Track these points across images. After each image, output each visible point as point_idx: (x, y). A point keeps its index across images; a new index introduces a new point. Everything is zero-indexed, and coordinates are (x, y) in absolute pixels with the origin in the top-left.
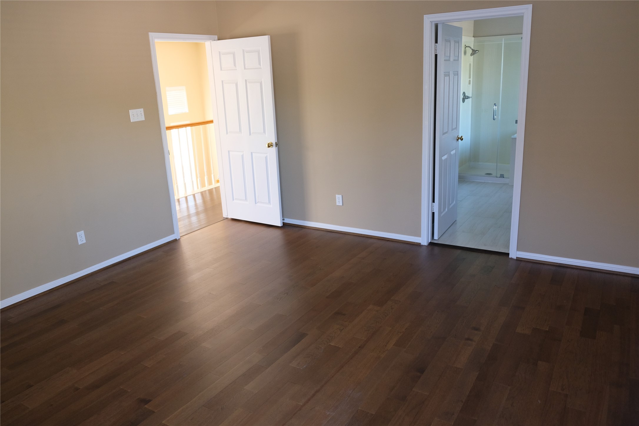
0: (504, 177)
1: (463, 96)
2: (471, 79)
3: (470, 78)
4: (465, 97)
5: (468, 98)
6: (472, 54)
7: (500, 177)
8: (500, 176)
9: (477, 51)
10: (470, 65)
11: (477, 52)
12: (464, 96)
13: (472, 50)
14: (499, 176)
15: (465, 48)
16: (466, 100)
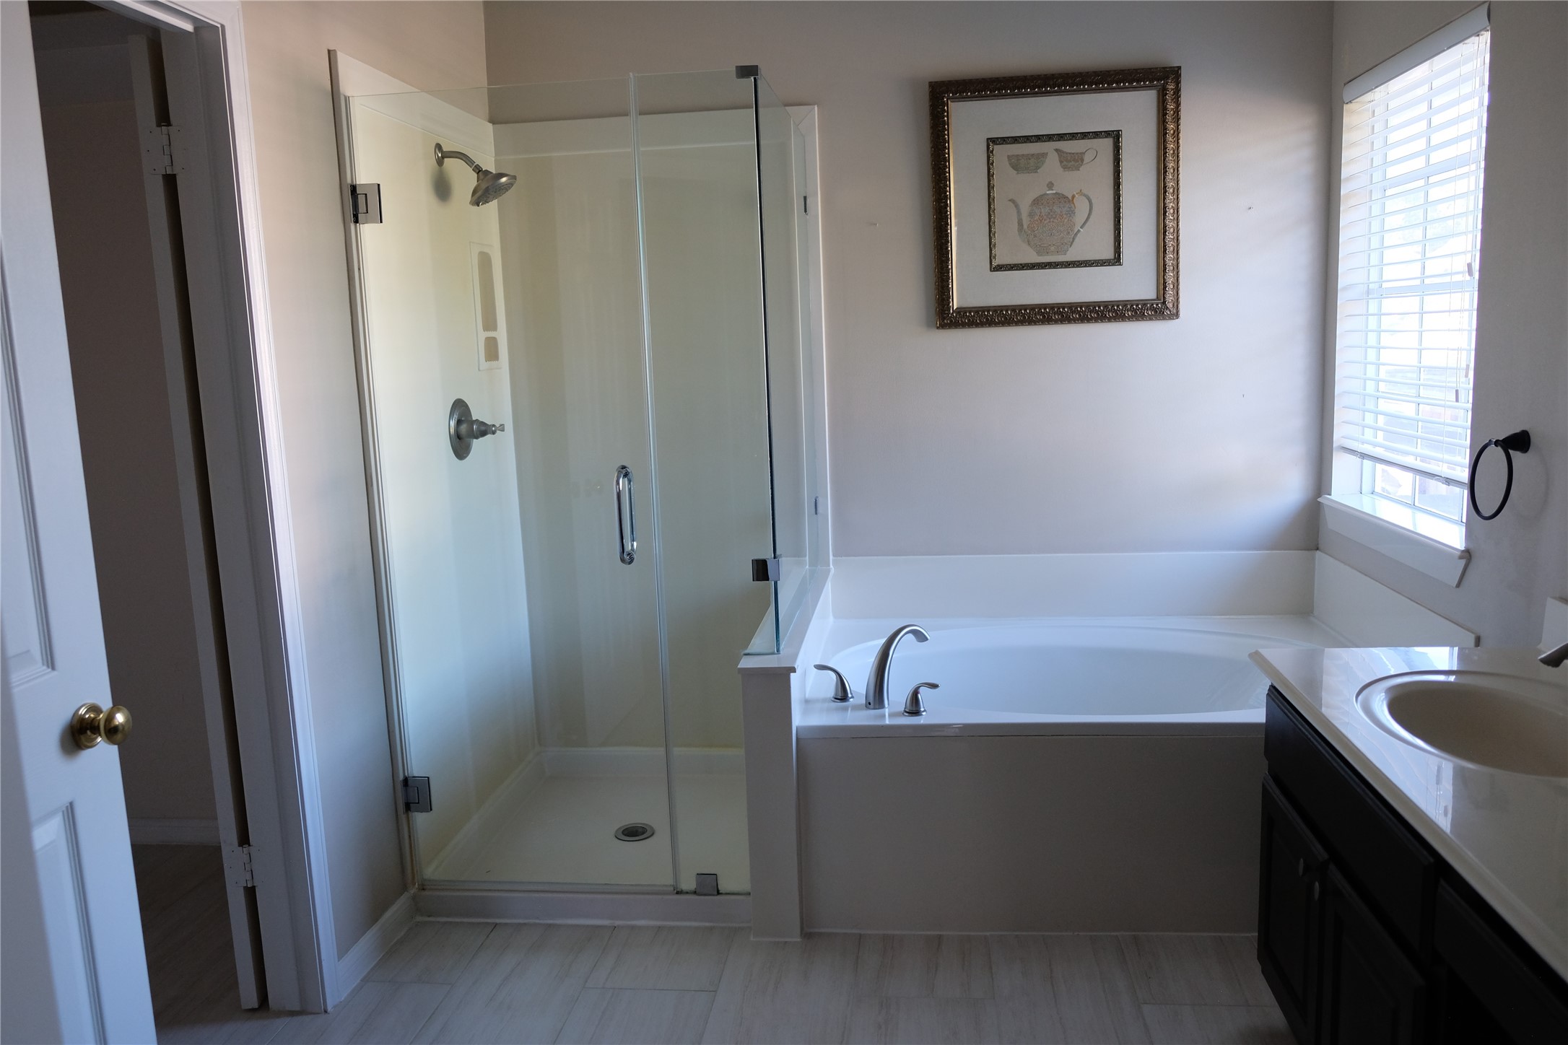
0: (718, 893)
1: (453, 423)
2: (502, 335)
3: (490, 324)
4: (464, 428)
5: (484, 430)
6: (480, 197)
7: (695, 893)
8: (699, 884)
9: (502, 175)
10: (485, 261)
11: (504, 180)
12: (459, 422)
13: (478, 170)
14: (689, 883)
15: (440, 162)
16: (477, 444)
